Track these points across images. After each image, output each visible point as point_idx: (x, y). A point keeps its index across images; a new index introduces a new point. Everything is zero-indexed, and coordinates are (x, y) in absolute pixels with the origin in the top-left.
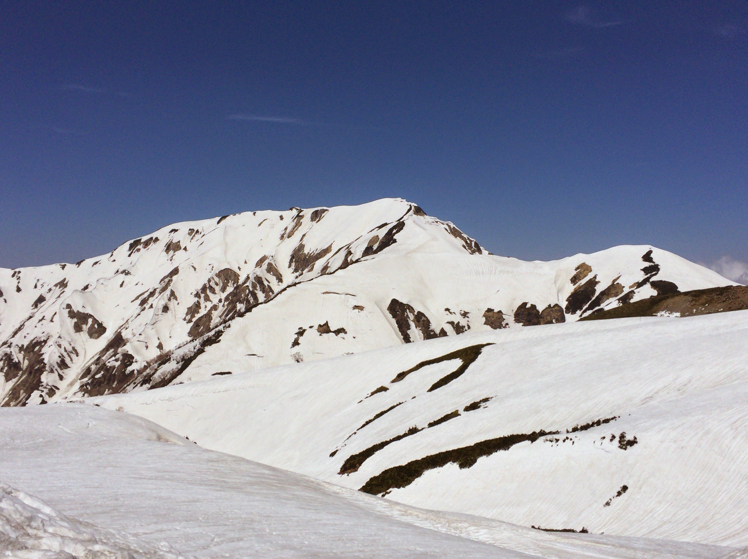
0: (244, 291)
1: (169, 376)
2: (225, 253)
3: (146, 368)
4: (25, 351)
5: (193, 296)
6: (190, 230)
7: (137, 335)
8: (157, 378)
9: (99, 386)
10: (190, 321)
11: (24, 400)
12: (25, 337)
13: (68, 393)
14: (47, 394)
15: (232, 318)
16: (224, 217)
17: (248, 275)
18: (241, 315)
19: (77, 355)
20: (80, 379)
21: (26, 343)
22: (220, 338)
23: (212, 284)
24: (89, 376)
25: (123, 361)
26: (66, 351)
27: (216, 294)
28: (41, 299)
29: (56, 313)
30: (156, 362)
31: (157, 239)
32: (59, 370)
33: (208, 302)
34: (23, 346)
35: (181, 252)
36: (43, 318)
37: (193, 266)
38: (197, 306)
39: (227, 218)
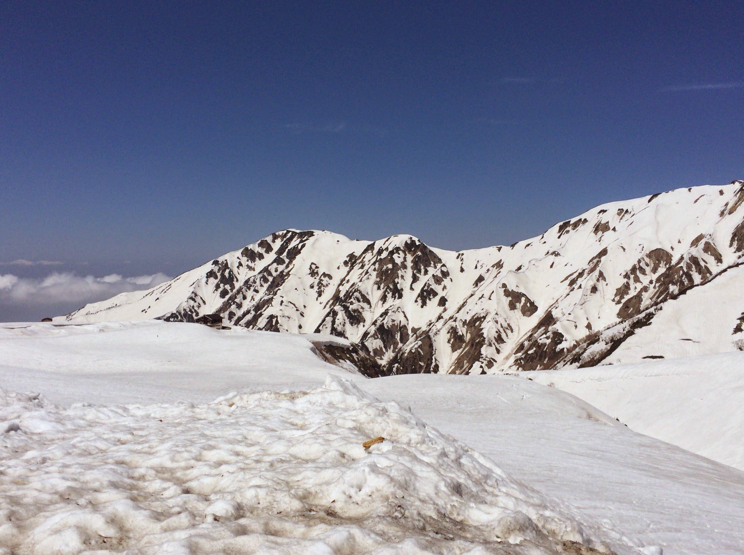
0: (677, 272)
1: (598, 356)
2: (657, 232)
3: (575, 347)
4: (468, 325)
5: (622, 277)
6: (619, 210)
7: (567, 315)
8: (586, 357)
9: (532, 361)
10: (619, 302)
11: (467, 369)
12: (468, 313)
13: (504, 366)
14: (486, 365)
15: (664, 300)
16: (655, 195)
17: (682, 255)
18: (674, 297)
19: (512, 332)
20: (515, 354)
21: (468, 318)
22: (651, 321)
23: (642, 264)
24: (523, 352)
25: (553, 339)
26: (502, 327)
27: (646, 275)
28: (481, 279)
29: (493, 292)
30: (585, 342)
31: (585, 221)
32: (496, 344)
33: (638, 283)
34: (466, 320)
35: (610, 232)
36: (482, 296)
37: (622, 247)
38: (627, 287)
39: (659, 196)
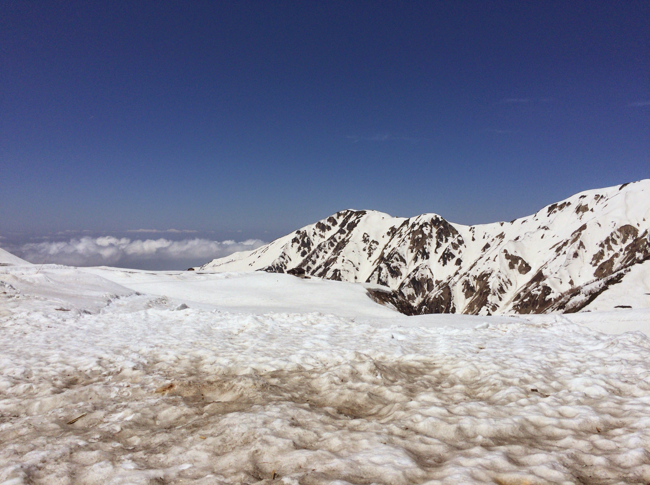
0: (642, 242)
1: (579, 305)
2: (626, 212)
3: (560, 297)
4: (477, 279)
5: (598, 246)
6: (596, 195)
7: (554, 273)
8: (569, 305)
9: (526, 307)
10: (595, 265)
11: (477, 312)
12: (477, 270)
13: (505, 310)
14: (491, 309)
15: (632, 264)
16: (625, 185)
17: (646, 230)
18: (640, 262)
19: (511, 285)
20: (513, 301)
21: (478, 274)
22: (622, 279)
23: (614, 237)
24: (519, 300)
25: (543, 291)
26: (503, 281)
27: (617, 244)
28: (487, 246)
29: (497, 256)
30: (569, 294)
31: (569, 204)
32: (499, 293)
33: (611, 251)
34: (476, 276)
35: (589, 212)
36: (489, 259)
37: (598, 223)
38: (602, 254)
39: (628, 185)
